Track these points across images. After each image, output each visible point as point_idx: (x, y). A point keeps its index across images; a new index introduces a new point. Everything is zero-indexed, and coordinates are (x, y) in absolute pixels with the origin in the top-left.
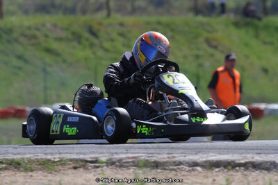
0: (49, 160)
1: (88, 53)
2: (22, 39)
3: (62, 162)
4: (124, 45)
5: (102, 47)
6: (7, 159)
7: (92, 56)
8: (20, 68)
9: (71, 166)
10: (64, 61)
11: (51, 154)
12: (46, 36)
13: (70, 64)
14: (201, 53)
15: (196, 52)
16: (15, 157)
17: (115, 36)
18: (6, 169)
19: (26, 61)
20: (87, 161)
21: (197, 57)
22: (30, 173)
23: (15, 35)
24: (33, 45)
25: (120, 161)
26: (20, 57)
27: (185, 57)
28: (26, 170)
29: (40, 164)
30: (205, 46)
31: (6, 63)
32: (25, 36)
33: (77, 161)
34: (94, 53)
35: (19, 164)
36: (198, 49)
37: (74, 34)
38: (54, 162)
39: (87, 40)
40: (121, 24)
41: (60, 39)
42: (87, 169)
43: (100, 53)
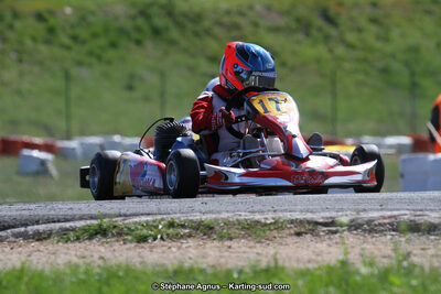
0: (258, 222)
1: (321, 50)
2: (217, 31)
3: (278, 226)
4: (378, 38)
5: (343, 41)
6: (191, 221)
7: (327, 55)
9: (292, 232)
10: (283, 65)
11: (262, 212)
12: (256, 25)
13: (293, 69)
16: (204, 217)
17: (363, 22)
18: (190, 236)
20: (317, 223)
22: (228, 243)
23: (207, 24)
25: (369, 222)
28: (221, 238)
29: (243, 228)
31: (191, 69)
32: (219, 23)
33: (301, 222)
34: (331, 51)
35: (212, 228)
37: (298, 20)
38: (265, 225)
39: (320, 30)
40: (374, 5)
41: (276, 30)
42: (318, 235)
43: (340, 50)
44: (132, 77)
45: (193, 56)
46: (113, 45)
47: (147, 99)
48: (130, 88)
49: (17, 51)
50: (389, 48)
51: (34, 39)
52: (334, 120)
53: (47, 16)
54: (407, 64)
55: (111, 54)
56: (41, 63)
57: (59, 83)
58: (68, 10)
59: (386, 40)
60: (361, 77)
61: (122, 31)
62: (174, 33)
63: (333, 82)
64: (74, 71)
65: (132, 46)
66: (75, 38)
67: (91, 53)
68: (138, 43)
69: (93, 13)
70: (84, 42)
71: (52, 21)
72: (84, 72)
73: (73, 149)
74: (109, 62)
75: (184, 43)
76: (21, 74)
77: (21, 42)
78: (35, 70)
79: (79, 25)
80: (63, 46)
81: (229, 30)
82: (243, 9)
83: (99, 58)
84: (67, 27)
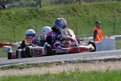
1: (73, 18)
2: (49, 15)
4: (86, 14)
5: (78, 15)
12: (58, 13)
14: (115, 15)
15: (113, 15)
17: (82, 10)
19: (50, 23)
21: (114, 16)
23: (46, 13)
24: (53, 16)
26: (48, 22)
27: (109, 17)
30: (117, 12)
34: (75, 18)
36: (114, 13)
37: (67, 11)
40: (85, 6)
41: (62, 14)
43: (78, 18)
45: (43, 21)
46: (24, 20)
49: (2, 23)
50: (89, 16)
51: (6, 19)
53: (8, 14)
54: (93, 20)
55: (24, 22)
56: (8, 25)
57: (13, 29)
58: (13, 12)
59: (88, 14)
60: (83, 23)
61: (26, 16)
62: (39, 16)
63: (76, 25)
64: (16, 26)
65: (29, 20)
66: (16, 19)
67: (19, 22)
68: (30, 19)
69: (19, 13)
70: (18, 19)
71: (10, 15)
72: (18, 26)
73: (17, 45)
74: (24, 24)
75: (41, 18)
76: (3, 28)
77: (3, 21)
78: (7, 27)
79: (16, 15)
80: (13, 21)
81: (51, 14)
82: (54, 9)
83: (22, 23)
84: (14, 16)
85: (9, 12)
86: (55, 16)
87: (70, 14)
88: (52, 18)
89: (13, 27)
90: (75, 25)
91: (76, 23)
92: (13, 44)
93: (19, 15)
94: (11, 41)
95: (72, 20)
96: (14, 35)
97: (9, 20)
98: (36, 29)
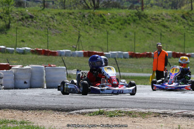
1: (182, 27)
2: (152, 20)
5: (188, 24)
7: (183, 28)
8: (150, 34)
10: (171, 31)
12: (163, 19)
13: (173, 32)
19: (153, 30)
24: (156, 23)
26: (150, 29)
31: (144, 32)
32: (153, 19)
34: (184, 27)
37: (175, 18)
39: (181, 21)
41: (169, 21)
43: (187, 27)
44: (126, 33)
45: (144, 28)
46: (122, 24)
47: (131, 40)
48: (126, 37)
49: (94, 26)
51: (99, 22)
52: (184, 47)
53: (103, 15)
55: (121, 27)
57: (106, 35)
58: (109, 14)
60: (193, 35)
63: (185, 36)
64: (110, 32)
65: (127, 24)
66: (111, 22)
68: (129, 24)
69: (116, 15)
70: (113, 23)
71: (105, 17)
72: (113, 32)
73: (109, 54)
74: (120, 29)
75: (142, 24)
76: (95, 32)
77: (95, 23)
78: (99, 31)
79: (112, 18)
80: (107, 24)
81: (155, 20)
82: (159, 15)
83: (117, 28)
84: (109, 18)
85: (104, 13)
86: (159, 22)
87: (178, 22)
88: (155, 24)
89: (106, 32)
90: (183, 36)
91: (185, 34)
92: (105, 53)
93: (115, 18)
94: (102, 50)
95: (180, 30)
96: (106, 42)
97: (102, 23)
98: (135, 37)
